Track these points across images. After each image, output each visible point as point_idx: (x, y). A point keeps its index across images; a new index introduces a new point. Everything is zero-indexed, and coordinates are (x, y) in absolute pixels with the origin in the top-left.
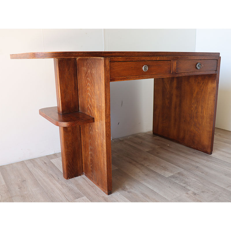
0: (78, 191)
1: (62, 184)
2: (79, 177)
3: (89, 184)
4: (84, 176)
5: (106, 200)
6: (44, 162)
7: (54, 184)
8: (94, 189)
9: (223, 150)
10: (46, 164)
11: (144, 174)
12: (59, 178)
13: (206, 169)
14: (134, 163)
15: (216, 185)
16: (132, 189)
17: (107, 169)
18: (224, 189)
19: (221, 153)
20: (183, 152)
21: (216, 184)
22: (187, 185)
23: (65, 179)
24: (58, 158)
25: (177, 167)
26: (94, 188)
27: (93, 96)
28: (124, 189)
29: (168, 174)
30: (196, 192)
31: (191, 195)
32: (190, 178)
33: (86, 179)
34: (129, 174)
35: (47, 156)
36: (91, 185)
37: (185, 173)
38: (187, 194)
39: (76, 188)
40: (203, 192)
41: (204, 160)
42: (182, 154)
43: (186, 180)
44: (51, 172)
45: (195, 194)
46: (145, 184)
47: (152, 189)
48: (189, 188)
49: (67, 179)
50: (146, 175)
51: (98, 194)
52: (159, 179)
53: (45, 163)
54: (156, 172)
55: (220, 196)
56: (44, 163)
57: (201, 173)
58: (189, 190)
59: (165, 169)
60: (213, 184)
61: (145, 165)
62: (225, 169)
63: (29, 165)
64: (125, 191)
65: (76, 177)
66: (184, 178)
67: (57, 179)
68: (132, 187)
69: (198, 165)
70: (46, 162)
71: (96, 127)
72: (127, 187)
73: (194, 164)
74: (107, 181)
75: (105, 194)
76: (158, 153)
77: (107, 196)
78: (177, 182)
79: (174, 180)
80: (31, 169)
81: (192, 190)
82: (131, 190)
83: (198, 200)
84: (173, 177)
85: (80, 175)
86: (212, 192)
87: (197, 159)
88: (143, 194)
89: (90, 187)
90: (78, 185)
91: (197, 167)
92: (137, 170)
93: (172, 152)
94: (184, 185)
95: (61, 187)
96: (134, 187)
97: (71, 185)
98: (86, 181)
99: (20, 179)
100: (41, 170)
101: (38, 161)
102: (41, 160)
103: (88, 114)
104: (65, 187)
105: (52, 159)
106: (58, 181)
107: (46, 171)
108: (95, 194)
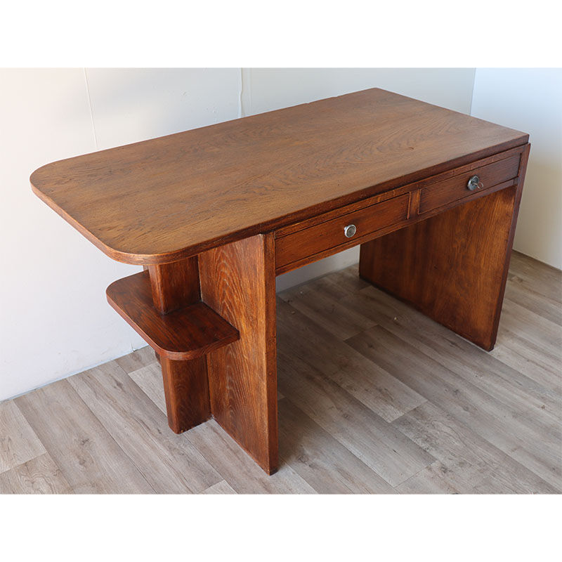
0: (208, 466)
1: (170, 449)
2: (203, 424)
3: (228, 447)
4: (212, 422)
5: (268, 490)
6: (116, 382)
7: (153, 448)
8: (239, 459)
9: (521, 335)
10: (121, 388)
11: (342, 413)
12: (162, 430)
13: (475, 399)
14: (318, 378)
15: (491, 445)
16: (318, 458)
17: (269, 431)
18: (506, 457)
19: (516, 345)
20: (429, 343)
21: (491, 441)
22: (431, 444)
23: (176, 435)
24: (144, 368)
25: (412, 391)
26: (240, 457)
27: (236, 291)
28: (302, 458)
29: (392, 413)
30: (448, 464)
31: (437, 472)
32: (438, 426)
33: (219, 431)
34: (311, 415)
35: (117, 360)
36: (231, 450)
37: (429, 409)
38: (430, 469)
39: (201, 459)
40: (462, 464)
41: (473, 367)
42: (426, 350)
43: (431, 431)
44: (138, 412)
45: (445, 470)
46: (345, 443)
47: (358, 456)
48: (434, 453)
49: (179, 432)
50: (346, 417)
51: (249, 474)
52: (374, 430)
53: (119, 385)
54: (367, 408)
55: (494, 476)
56: (116, 385)
57: (463, 411)
58: (434, 459)
59: (386, 396)
60: (484, 441)
61: (343, 386)
62: (517, 397)
63: (85, 392)
64: (304, 462)
65: (196, 426)
66: (426, 424)
67: (157, 433)
68: (318, 452)
69: (458, 385)
70: (120, 380)
71: (244, 349)
72: (308, 452)
73: (450, 380)
74: (267, 452)
75: (265, 473)
76: (371, 346)
77: (268, 478)
78: (411, 436)
79: (403, 430)
80: (91, 405)
81: (440, 458)
82: (316, 460)
83: (450, 486)
84: (403, 421)
85: (206, 421)
86: (479, 464)
87: (457, 367)
88: (340, 470)
89: (231, 453)
90: (204, 449)
91: (457, 391)
92: (327, 403)
93: (404, 344)
94: (424, 446)
95: (171, 457)
96: (321, 452)
97: (189, 450)
98: (220, 436)
99: (74, 438)
100: (114, 408)
101: (100, 377)
102: (105, 374)
103: (223, 316)
104: (178, 456)
105: (132, 369)
106: (160, 440)
107: (127, 409)
108: (244, 473)
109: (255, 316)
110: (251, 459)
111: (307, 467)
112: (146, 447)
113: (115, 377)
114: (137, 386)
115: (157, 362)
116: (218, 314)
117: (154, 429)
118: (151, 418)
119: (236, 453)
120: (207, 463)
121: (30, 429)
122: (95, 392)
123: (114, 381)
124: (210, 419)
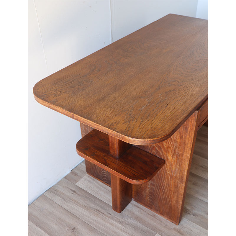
0: (145, 228)
1: (121, 222)
2: (129, 204)
3: (149, 214)
4: (133, 202)
6: (72, 190)
7: (112, 224)
10: (76, 193)
12: (111, 213)
16: (195, 210)
17: (182, 206)
23: (119, 214)
24: (82, 179)
26: (157, 218)
28: (187, 212)
33: (140, 207)
35: (65, 177)
36: (151, 215)
39: (139, 224)
44: (92, 205)
49: (120, 212)
50: (195, 184)
51: (167, 227)
53: (74, 191)
54: (201, 177)
56: (72, 192)
63: (58, 200)
64: (189, 214)
65: (126, 206)
67: (109, 215)
71: (168, 169)
72: (188, 207)
75: (174, 225)
77: (177, 227)
80: (65, 207)
85: (130, 202)
89: (151, 217)
90: (137, 218)
95: (123, 227)
96: (195, 206)
97: (131, 221)
98: (141, 209)
99: (67, 228)
100: (79, 206)
101: (61, 189)
102: (63, 187)
103: (152, 153)
104: (127, 226)
105: (76, 181)
106: (113, 219)
107: (85, 205)
108: (164, 227)
109: (181, 153)
110: (164, 218)
111: (192, 216)
112: (108, 225)
113: (69, 187)
114: (83, 190)
115: (87, 174)
116: (147, 152)
117: (106, 213)
118: (101, 207)
119: (154, 216)
120: (143, 226)
121: (39, 229)
122: (63, 199)
123: (70, 190)
124: (131, 201)
